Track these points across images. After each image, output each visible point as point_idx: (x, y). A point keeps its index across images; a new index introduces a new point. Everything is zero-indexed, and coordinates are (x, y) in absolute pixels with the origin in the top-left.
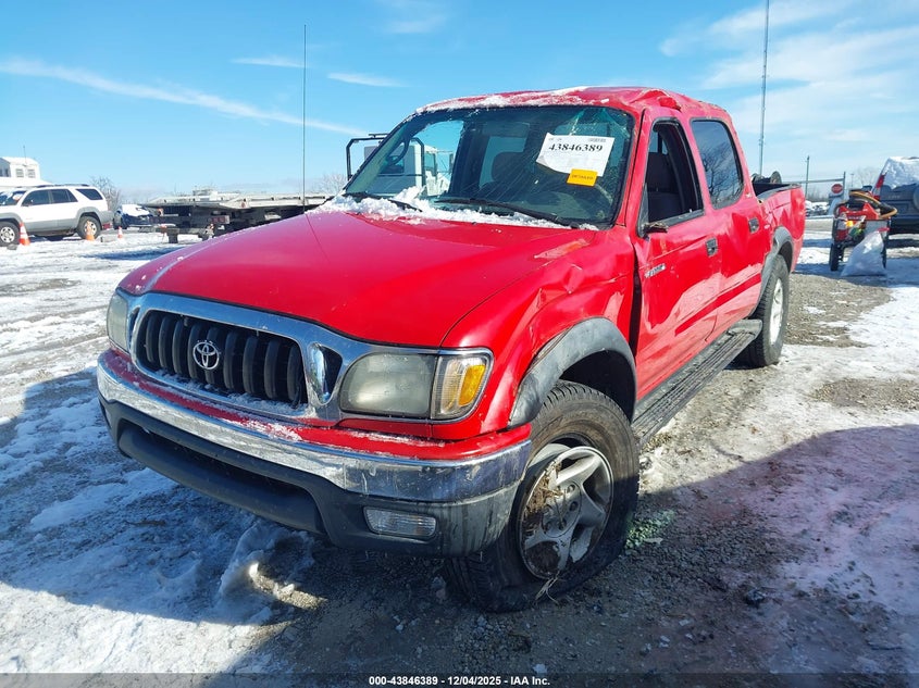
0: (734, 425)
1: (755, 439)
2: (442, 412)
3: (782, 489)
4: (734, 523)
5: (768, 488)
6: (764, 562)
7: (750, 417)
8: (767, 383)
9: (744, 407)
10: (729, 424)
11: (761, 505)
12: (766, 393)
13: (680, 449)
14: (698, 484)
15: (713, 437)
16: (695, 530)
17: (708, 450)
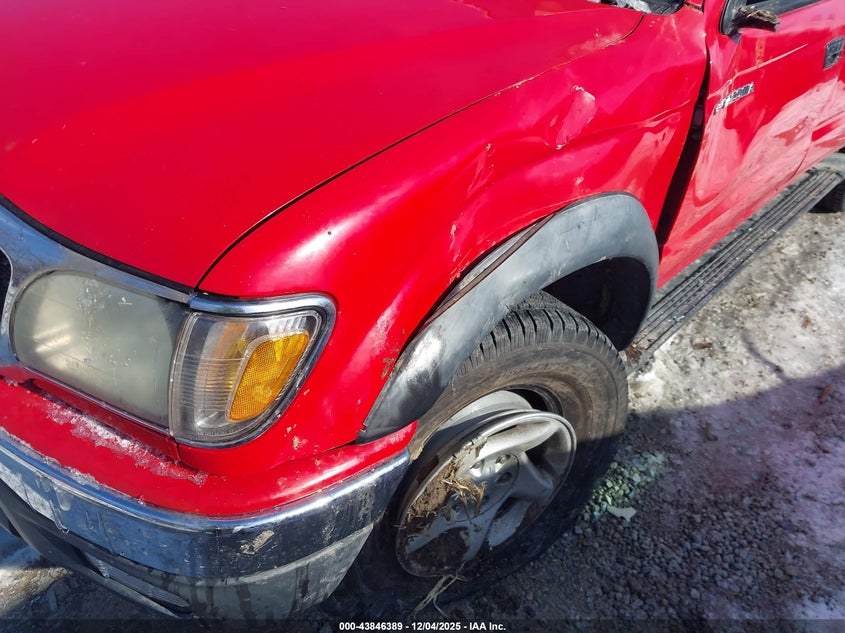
0: (780, 306)
1: (805, 339)
2: (200, 423)
3: (828, 444)
4: (747, 501)
5: (808, 440)
6: (778, 592)
7: (806, 297)
8: (838, 241)
9: (800, 277)
10: (773, 304)
11: (792, 469)
12: (832, 258)
13: (698, 340)
14: (710, 409)
15: (748, 325)
16: (686, 500)
17: (737, 349)
